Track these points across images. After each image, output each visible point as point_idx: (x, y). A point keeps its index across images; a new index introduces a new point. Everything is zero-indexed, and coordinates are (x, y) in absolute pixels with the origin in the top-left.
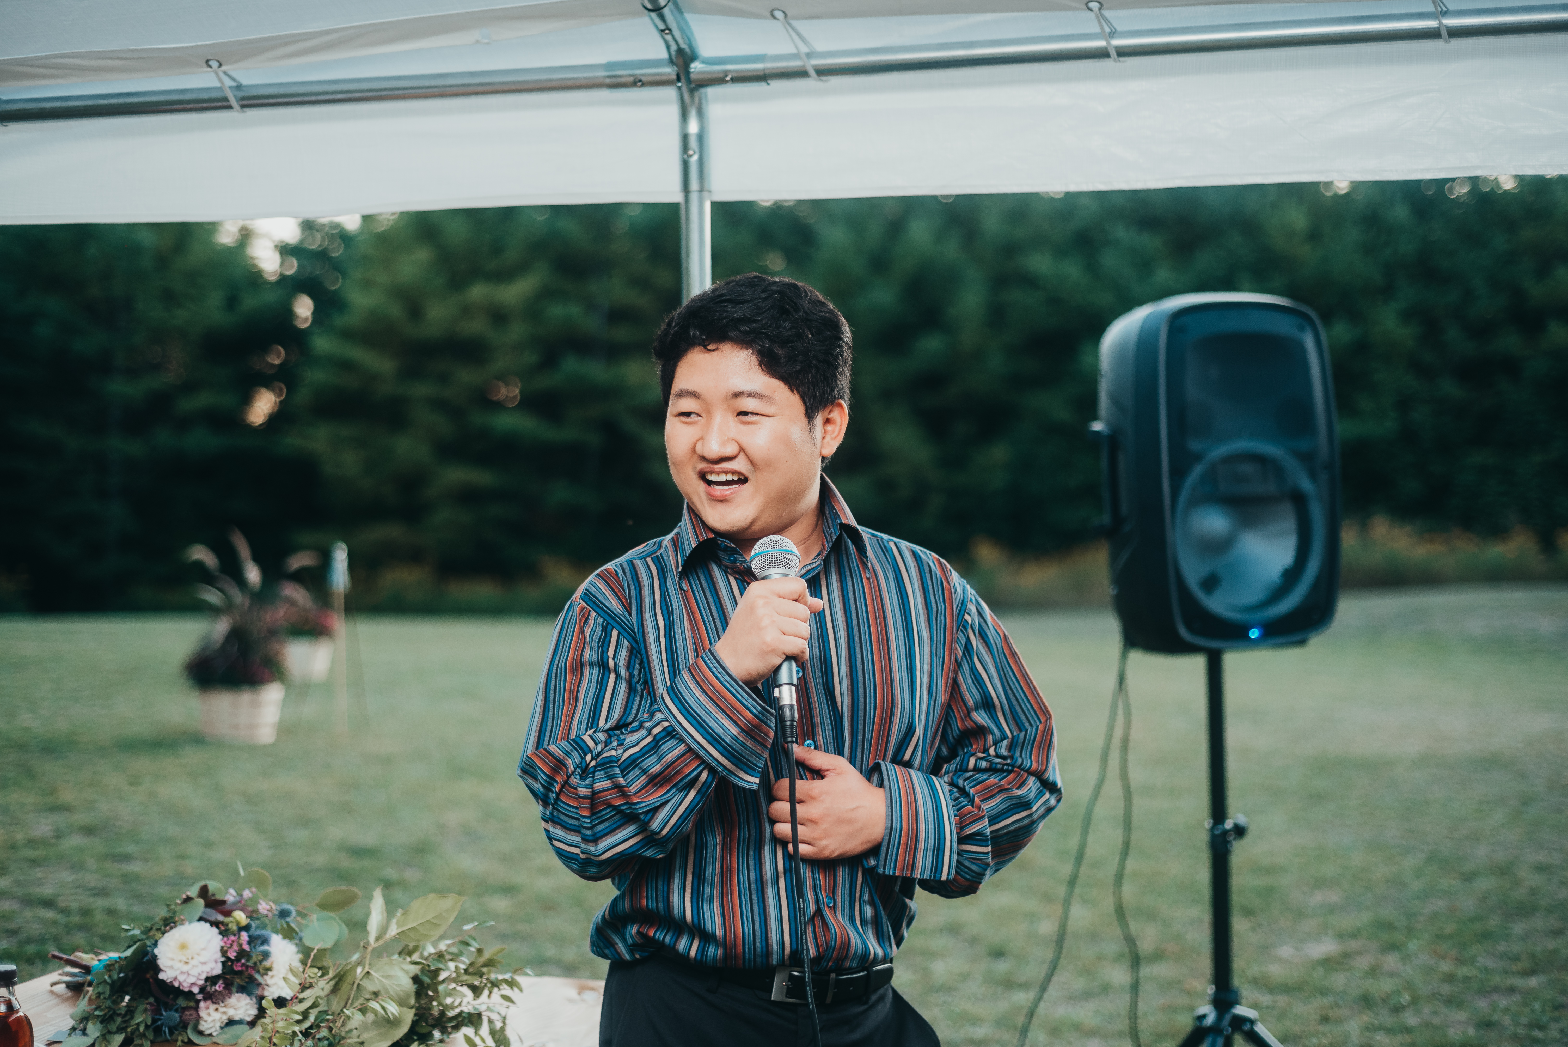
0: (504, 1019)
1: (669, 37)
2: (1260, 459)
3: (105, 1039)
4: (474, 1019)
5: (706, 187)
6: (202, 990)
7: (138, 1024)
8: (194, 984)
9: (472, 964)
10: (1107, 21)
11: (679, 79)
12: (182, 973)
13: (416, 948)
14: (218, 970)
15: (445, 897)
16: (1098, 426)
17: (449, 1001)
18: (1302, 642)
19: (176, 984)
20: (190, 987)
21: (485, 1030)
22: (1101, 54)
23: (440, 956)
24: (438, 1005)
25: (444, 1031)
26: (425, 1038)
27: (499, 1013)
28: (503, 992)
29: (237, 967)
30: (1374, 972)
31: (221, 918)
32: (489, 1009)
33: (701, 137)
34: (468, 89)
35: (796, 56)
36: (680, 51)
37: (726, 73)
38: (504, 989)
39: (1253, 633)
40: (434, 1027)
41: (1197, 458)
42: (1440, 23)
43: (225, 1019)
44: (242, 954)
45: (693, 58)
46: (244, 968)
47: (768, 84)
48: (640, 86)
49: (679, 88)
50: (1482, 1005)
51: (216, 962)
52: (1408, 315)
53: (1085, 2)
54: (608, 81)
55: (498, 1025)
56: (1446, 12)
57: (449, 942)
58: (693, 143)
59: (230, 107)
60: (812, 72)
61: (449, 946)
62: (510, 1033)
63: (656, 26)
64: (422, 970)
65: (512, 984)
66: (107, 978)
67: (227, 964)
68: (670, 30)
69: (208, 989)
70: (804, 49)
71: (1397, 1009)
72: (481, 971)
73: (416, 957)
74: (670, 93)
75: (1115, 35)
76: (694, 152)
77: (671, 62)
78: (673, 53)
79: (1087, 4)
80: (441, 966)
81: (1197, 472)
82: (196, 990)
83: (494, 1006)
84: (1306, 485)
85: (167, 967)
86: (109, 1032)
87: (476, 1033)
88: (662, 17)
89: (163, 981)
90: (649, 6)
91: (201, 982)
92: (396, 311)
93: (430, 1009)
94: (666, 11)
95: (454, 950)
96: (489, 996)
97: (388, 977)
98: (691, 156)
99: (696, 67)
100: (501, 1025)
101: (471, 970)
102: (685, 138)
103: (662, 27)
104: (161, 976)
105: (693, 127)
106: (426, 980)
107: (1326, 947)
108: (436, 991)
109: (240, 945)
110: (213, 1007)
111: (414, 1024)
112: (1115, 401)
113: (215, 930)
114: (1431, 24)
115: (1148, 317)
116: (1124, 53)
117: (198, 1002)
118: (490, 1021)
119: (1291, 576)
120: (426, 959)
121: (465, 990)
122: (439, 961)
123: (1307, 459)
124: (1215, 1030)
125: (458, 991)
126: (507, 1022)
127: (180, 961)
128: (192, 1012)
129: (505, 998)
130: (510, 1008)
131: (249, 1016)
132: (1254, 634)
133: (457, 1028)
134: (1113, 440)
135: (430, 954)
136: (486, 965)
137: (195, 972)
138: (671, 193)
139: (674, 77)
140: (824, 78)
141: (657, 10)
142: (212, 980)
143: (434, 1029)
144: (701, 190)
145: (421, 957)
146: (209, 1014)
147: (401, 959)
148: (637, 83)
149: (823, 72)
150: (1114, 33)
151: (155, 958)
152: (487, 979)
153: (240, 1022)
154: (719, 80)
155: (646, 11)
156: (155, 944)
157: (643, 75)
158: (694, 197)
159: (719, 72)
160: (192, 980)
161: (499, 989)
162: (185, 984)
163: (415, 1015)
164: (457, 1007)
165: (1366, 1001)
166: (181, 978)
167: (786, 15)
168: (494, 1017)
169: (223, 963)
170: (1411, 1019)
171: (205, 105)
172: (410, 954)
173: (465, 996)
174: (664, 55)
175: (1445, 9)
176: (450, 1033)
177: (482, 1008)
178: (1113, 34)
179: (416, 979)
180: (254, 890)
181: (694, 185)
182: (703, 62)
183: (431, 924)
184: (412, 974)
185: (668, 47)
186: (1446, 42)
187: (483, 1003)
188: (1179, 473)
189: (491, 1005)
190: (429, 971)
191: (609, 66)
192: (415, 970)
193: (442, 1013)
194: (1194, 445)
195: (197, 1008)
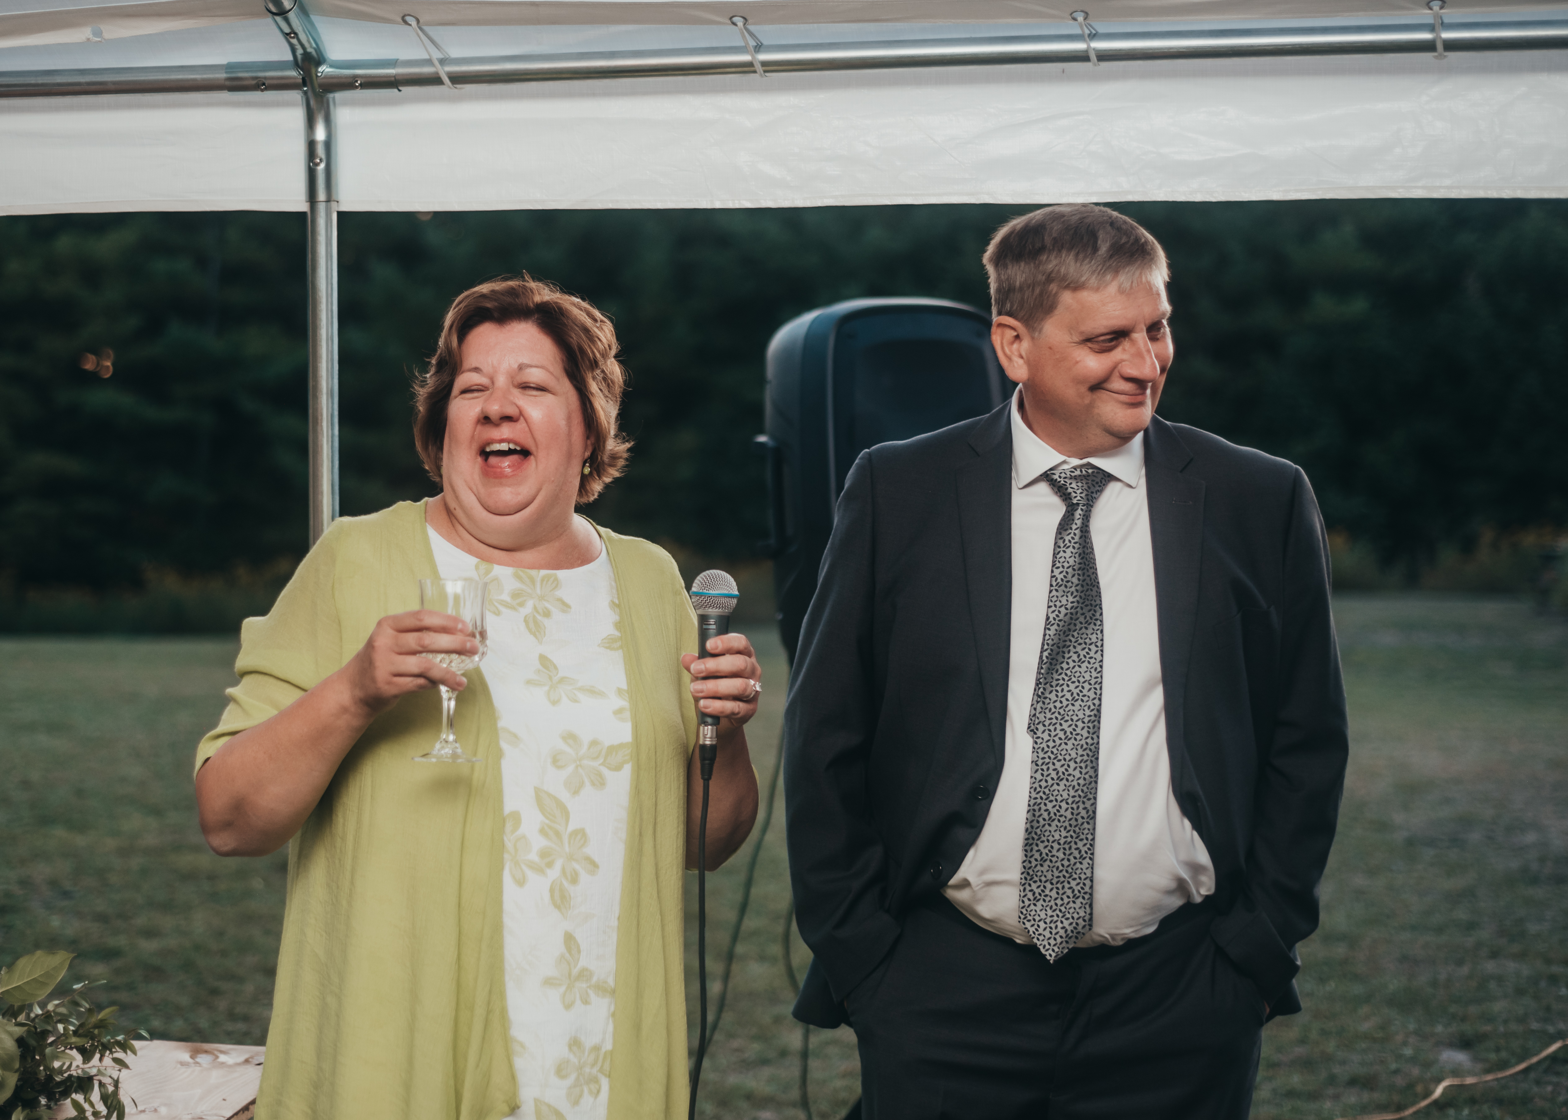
0: (116, 1083)
1: (294, 41)
4: (84, 1083)
5: (334, 197)
9: (82, 1025)
10: (751, 34)
11: (304, 83)
13: (21, 1009)
15: (53, 953)
16: (763, 439)
17: (57, 1064)
21: (95, 1096)
22: (746, 68)
23: (47, 1017)
24: (44, 1070)
25: (51, 1097)
26: (31, 1104)
27: (111, 1076)
28: (116, 1055)
32: (100, 1072)
33: (328, 144)
34: (77, 88)
35: (429, 62)
36: (306, 55)
37: (355, 77)
38: (116, 1052)
40: (40, 1093)
42: (1089, 46)
45: (319, 60)
47: (400, 91)
48: (262, 90)
49: (305, 93)
53: (730, 17)
54: (228, 83)
55: (110, 1089)
56: (1095, 35)
57: (57, 1002)
58: (320, 151)
60: (446, 79)
61: (57, 1006)
62: (124, 1097)
63: (280, 30)
64: (28, 1031)
65: (124, 1047)
68: (295, 34)
70: (436, 55)
72: (92, 1032)
73: (21, 1018)
74: (296, 96)
75: (761, 49)
76: (321, 160)
77: (296, 64)
78: (299, 57)
79: (731, 18)
80: (50, 1028)
83: (105, 1069)
87: (86, 1100)
88: (287, 20)
90: (274, 9)
93: (36, 1073)
94: (292, 15)
95: (62, 1010)
98: (317, 164)
99: (323, 70)
100: (113, 1088)
101: (81, 1031)
102: (311, 145)
103: (287, 30)
105: (320, 134)
106: (32, 1042)
108: (43, 1055)
111: (18, 1090)
112: (780, 412)
114: (1080, 46)
116: (771, 67)
118: (101, 1085)
120: (33, 1020)
121: (74, 1053)
122: (48, 1023)
125: (67, 1053)
126: (120, 1085)
129: (117, 1061)
130: (122, 1070)
133: (66, 1094)
134: (778, 454)
135: (37, 1016)
136: (96, 1026)
138: (297, 203)
139: (298, 81)
140: (458, 86)
141: (282, 13)
143: (40, 1096)
144: (329, 200)
145: (28, 1017)
147: (5, 1021)
148: (261, 86)
149: (458, 79)
150: (760, 46)
152: (98, 1042)
154: (348, 84)
155: (269, 15)
157: (265, 78)
158: (321, 208)
159: (347, 77)
161: (111, 1053)
163: (19, 1080)
164: (66, 1071)
167: (418, 21)
168: (107, 1080)
172: (15, 1015)
173: (74, 1059)
174: (289, 57)
175: (1094, 32)
176: (59, 1100)
177: (94, 1071)
178: (759, 48)
179: (21, 1040)
181: (321, 196)
182: (331, 66)
183: (38, 983)
184: (16, 1037)
185: (293, 51)
186: (1095, 65)
187: (94, 1066)
189: (102, 1069)
190: (36, 1033)
191: (230, 67)
192: (19, 1031)
193: (50, 1078)
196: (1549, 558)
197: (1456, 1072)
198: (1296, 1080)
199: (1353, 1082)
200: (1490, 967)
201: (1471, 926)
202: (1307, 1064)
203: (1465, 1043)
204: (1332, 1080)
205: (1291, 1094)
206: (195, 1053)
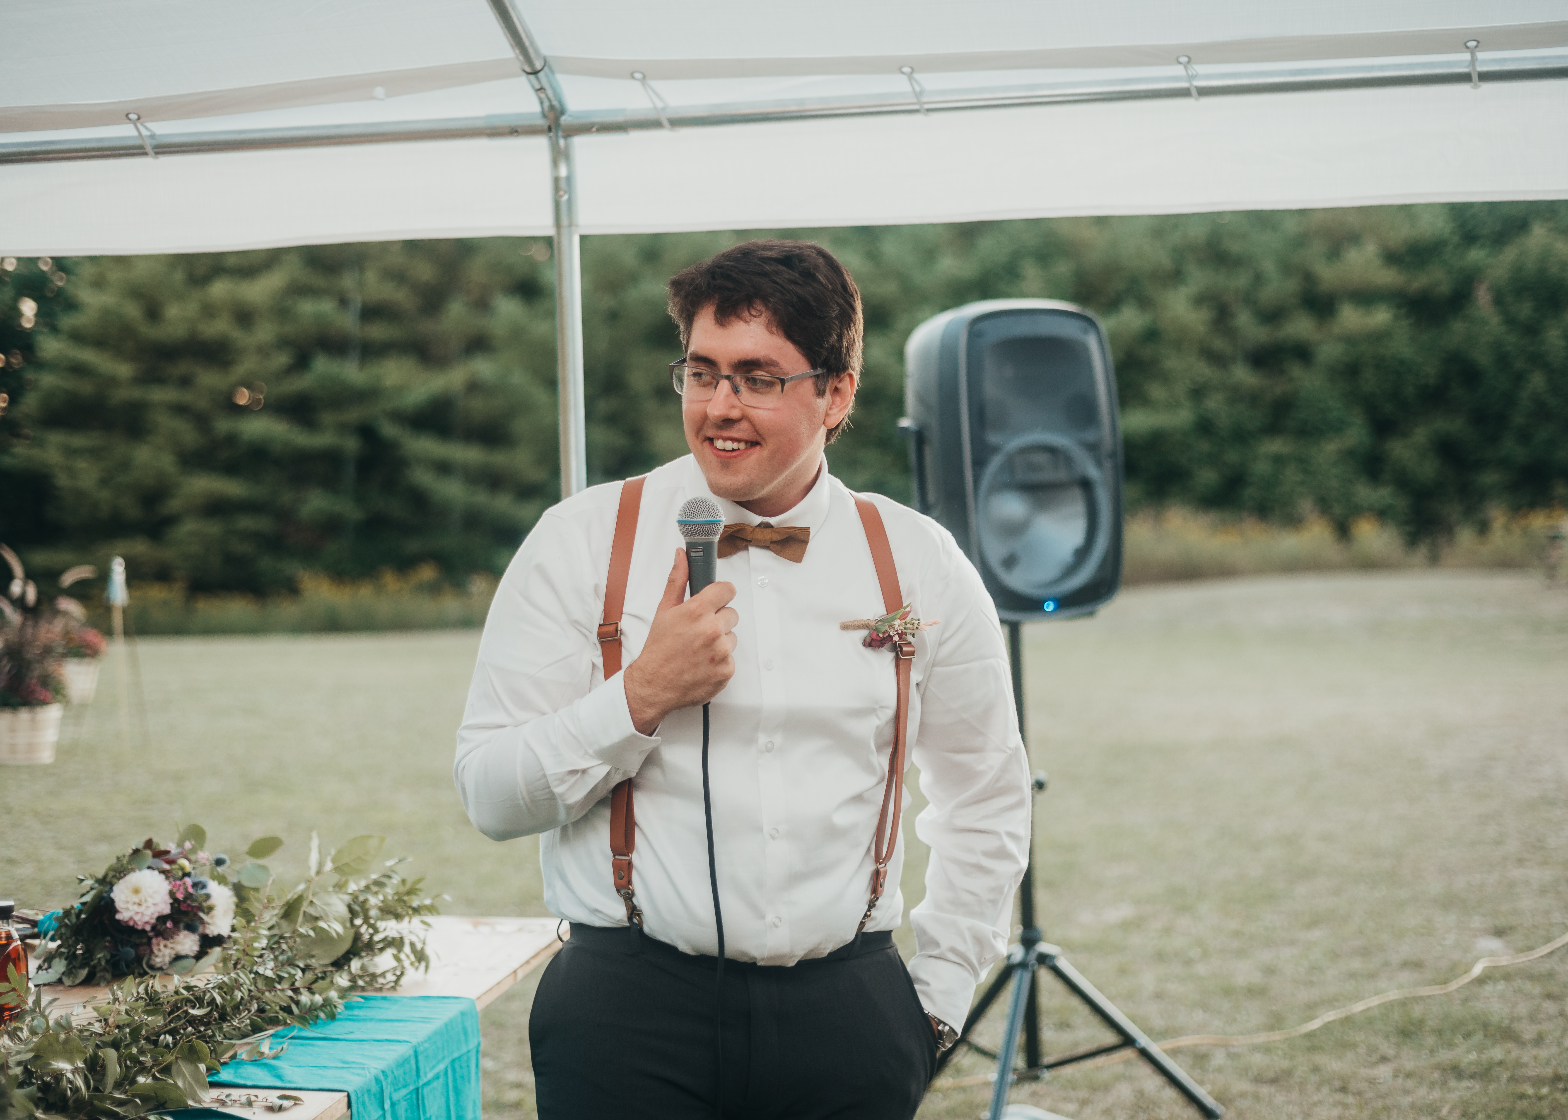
0: (423, 939)
1: (543, 96)
2: (1052, 450)
3: (72, 972)
4: (398, 941)
5: (575, 222)
6: (154, 928)
7: (100, 959)
8: (147, 923)
9: (395, 893)
10: (917, 81)
11: (550, 129)
12: (137, 913)
14: (167, 910)
16: (905, 423)
18: (1091, 614)
19: (131, 923)
20: (143, 926)
21: (407, 949)
22: (913, 110)
25: (372, 951)
27: (417, 936)
28: (422, 916)
29: (183, 907)
30: (1168, 931)
31: (166, 867)
32: (410, 932)
33: (569, 179)
35: (652, 109)
36: (552, 107)
37: (591, 125)
38: (423, 913)
39: (1047, 607)
40: (364, 947)
41: (995, 450)
42: (1189, 84)
43: (173, 953)
44: (188, 896)
45: (562, 112)
46: (190, 909)
47: (628, 133)
48: (516, 135)
49: (551, 135)
50: (1266, 956)
51: (166, 903)
52: (1200, 300)
54: (487, 131)
55: (419, 946)
56: (1194, 76)
58: (563, 184)
59: (145, 154)
60: (666, 123)
62: (429, 950)
63: (533, 87)
64: (354, 899)
65: (429, 910)
66: (66, 921)
67: (176, 903)
68: (544, 90)
69: (159, 927)
70: (660, 104)
71: (1188, 962)
72: (402, 901)
74: (543, 140)
75: (925, 93)
76: (564, 192)
77: (544, 115)
78: (546, 108)
79: (900, 68)
81: (995, 463)
82: (148, 928)
83: (414, 929)
84: (1093, 472)
85: (122, 908)
86: (74, 967)
88: (538, 79)
89: (119, 921)
90: (528, 70)
91: (153, 921)
92: (133, 311)
94: (541, 75)
96: (410, 922)
97: (328, 904)
98: (561, 195)
99: (564, 120)
100: (421, 944)
101: (395, 899)
102: (556, 180)
103: (538, 87)
104: (119, 917)
105: (563, 172)
106: (358, 907)
107: (1124, 911)
109: (186, 889)
110: (163, 943)
112: (922, 400)
113: (163, 877)
114: (1182, 85)
115: (949, 325)
116: (931, 109)
117: (150, 939)
118: (412, 942)
119: (1082, 554)
121: (389, 918)
123: (1093, 448)
124: (1023, 965)
126: (426, 941)
127: (134, 903)
128: (145, 947)
129: (425, 921)
131: (192, 951)
132: (1050, 606)
133: (384, 948)
134: (920, 436)
136: (408, 892)
137: (149, 912)
138: (543, 225)
139: (546, 127)
140: (676, 128)
141: (534, 73)
142: (162, 919)
143: (364, 950)
144: (571, 224)
146: (160, 950)
147: (337, 889)
148: (513, 132)
149: (675, 123)
150: (924, 91)
151: (112, 901)
152: (408, 906)
153: (186, 957)
154: (585, 129)
155: (524, 74)
156: (111, 890)
157: (518, 123)
158: (564, 231)
159: (585, 123)
160: (146, 919)
161: (419, 914)
162: (139, 923)
164: (383, 931)
165: (1160, 957)
166: (137, 918)
167: (644, 76)
168: (415, 938)
169: (171, 904)
170: (1201, 969)
171: (122, 152)
172: (343, 886)
173: (389, 923)
174: (538, 109)
175: (1194, 73)
176: (378, 953)
177: (404, 932)
178: (922, 92)
179: (349, 907)
180: (193, 842)
181: (565, 221)
182: (572, 115)
183: (361, 860)
184: (346, 902)
185: (542, 103)
186: (1196, 99)
187: (405, 927)
188: (979, 463)
189: (411, 929)
190: (360, 899)
191: (489, 118)
192: (349, 898)
193: (371, 936)
194: (993, 438)
195: (149, 944)
196: (1555, 538)
197: (1492, 954)
198: (1356, 964)
199: (1406, 964)
200: (1516, 873)
201: (1498, 843)
202: (1365, 952)
203: (1499, 933)
204: (1386, 964)
205: (1352, 975)
206: (476, 925)
